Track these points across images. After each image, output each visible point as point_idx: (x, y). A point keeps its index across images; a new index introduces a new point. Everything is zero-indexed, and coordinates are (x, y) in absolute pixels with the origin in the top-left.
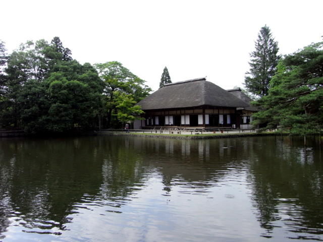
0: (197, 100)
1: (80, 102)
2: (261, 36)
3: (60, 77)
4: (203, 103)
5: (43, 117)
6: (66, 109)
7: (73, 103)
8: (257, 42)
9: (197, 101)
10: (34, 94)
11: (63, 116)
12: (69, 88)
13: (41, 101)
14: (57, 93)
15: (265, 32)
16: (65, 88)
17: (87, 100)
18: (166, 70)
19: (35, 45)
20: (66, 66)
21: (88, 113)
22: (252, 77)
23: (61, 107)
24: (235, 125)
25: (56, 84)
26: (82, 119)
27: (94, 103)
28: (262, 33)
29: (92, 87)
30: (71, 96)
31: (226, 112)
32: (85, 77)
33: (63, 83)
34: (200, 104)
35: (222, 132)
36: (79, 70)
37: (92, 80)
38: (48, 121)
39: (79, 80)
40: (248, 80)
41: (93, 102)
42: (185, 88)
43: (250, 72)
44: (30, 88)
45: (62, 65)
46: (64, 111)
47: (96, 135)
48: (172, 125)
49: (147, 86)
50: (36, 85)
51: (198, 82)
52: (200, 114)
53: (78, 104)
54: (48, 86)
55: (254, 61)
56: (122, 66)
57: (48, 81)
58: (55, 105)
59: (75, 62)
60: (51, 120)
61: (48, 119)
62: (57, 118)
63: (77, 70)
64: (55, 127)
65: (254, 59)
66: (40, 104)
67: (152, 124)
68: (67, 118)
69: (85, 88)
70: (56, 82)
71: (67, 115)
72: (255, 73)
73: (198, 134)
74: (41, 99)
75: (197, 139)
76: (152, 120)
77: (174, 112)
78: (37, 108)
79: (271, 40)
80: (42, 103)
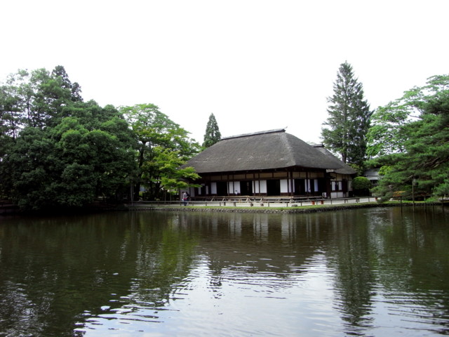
0: (281, 159)
1: (105, 161)
2: (341, 75)
3: (76, 124)
4: (293, 163)
5: (52, 184)
6: (86, 173)
7: (95, 163)
8: (336, 82)
9: (282, 161)
10: (38, 149)
11: (83, 183)
12: (90, 140)
13: (49, 160)
14: (73, 148)
15: (346, 70)
16: (85, 142)
17: (116, 159)
18: (212, 117)
19: (30, 76)
20: (82, 109)
21: (118, 178)
22: (330, 128)
23: (79, 169)
24: (325, 194)
25: (73, 135)
26: (110, 187)
27: (127, 163)
28: (341, 72)
29: (122, 140)
30: (94, 153)
31: (313, 175)
32: (112, 125)
33: (82, 133)
34: (288, 165)
35: (322, 203)
36: (100, 115)
37: (121, 129)
38: (60, 190)
39: (103, 129)
40: (325, 133)
41: (125, 162)
42: (257, 142)
43: (328, 122)
44: (30, 140)
45: (75, 106)
46: (84, 175)
47: (127, 210)
48: (238, 194)
49: (194, 140)
50: (39, 136)
51: (276, 134)
52: (283, 178)
53: (104, 164)
54: (58, 138)
55: (332, 107)
56: (159, 110)
57: (58, 130)
58: (70, 166)
59: (92, 103)
60: (65, 189)
61: (59, 187)
62: (75, 186)
63: (98, 115)
64: (71, 198)
65: (333, 105)
66: (46, 165)
67: (207, 193)
68: (89, 186)
69: (113, 142)
70: (71, 132)
71: (89, 181)
72: (334, 124)
73: (296, 206)
74: (49, 157)
75: (296, 212)
76: (207, 188)
77: (242, 177)
78: (43, 171)
79: (353, 81)
80: (51, 163)
